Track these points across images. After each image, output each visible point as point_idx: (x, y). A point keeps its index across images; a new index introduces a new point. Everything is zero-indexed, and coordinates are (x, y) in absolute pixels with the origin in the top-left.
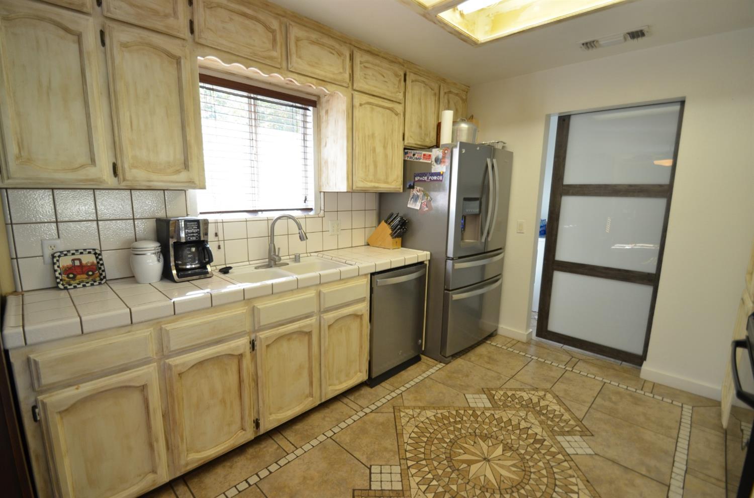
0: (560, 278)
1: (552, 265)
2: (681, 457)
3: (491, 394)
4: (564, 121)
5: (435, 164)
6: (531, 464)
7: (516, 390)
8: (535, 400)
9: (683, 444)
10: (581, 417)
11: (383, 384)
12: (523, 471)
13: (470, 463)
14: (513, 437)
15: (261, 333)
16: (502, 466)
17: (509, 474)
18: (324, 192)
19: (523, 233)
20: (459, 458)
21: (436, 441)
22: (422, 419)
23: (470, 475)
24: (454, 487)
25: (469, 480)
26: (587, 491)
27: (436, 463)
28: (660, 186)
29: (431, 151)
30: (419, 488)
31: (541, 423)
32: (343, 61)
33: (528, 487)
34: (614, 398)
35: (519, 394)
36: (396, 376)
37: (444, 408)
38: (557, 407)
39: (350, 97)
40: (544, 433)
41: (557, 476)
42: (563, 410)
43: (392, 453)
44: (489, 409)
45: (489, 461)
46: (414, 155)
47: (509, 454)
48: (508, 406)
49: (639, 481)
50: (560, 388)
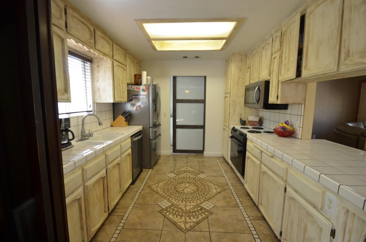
0: (178, 131)
1: (176, 127)
2: (222, 170)
3: (173, 172)
4: (175, 78)
5: (142, 91)
6: (197, 184)
7: (179, 169)
8: (186, 170)
9: (221, 167)
10: (199, 169)
11: (136, 182)
12: (196, 186)
13: (183, 190)
14: (188, 180)
15: (108, 166)
16: (191, 187)
17: (195, 188)
18: (96, 103)
19: (166, 116)
20: (180, 190)
21: (170, 190)
22: (161, 186)
23: (186, 193)
24: (184, 197)
25: (186, 194)
26: (211, 184)
27: (175, 194)
28: (202, 100)
29: (140, 86)
30: (176, 202)
31: (191, 174)
32: (110, 47)
33: (200, 189)
34: (202, 163)
35: (181, 169)
36: (139, 178)
37: (164, 181)
38: (192, 169)
39: (112, 62)
40: (194, 176)
41: (204, 184)
42: (194, 170)
43: (160, 198)
44: (176, 176)
45: (187, 188)
46: (131, 87)
47: (190, 184)
48: (181, 174)
49: (219, 178)
50: (189, 164)
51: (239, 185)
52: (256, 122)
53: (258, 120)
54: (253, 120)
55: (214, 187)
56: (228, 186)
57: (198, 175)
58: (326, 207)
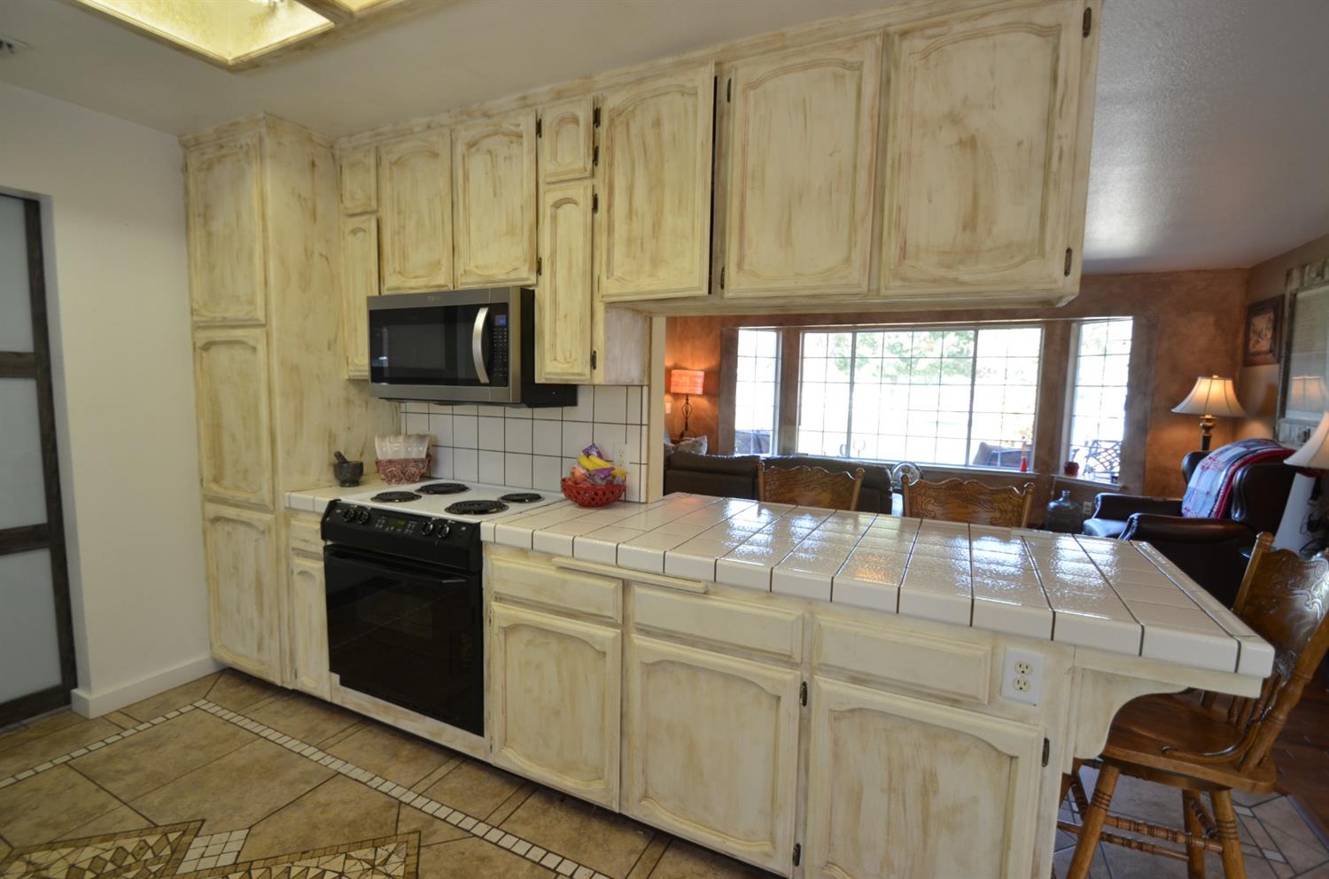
2: (293, 744)
10: (144, 823)
28: (18, 355)
42: (105, 845)
49: (322, 797)
51: (443, 770)
52: (416, 461)
53: (424, 456)
54: (402, 456)
55: (359, 867)
56: (409, 808)
57: (181, 861)
58: (1009, 690)
